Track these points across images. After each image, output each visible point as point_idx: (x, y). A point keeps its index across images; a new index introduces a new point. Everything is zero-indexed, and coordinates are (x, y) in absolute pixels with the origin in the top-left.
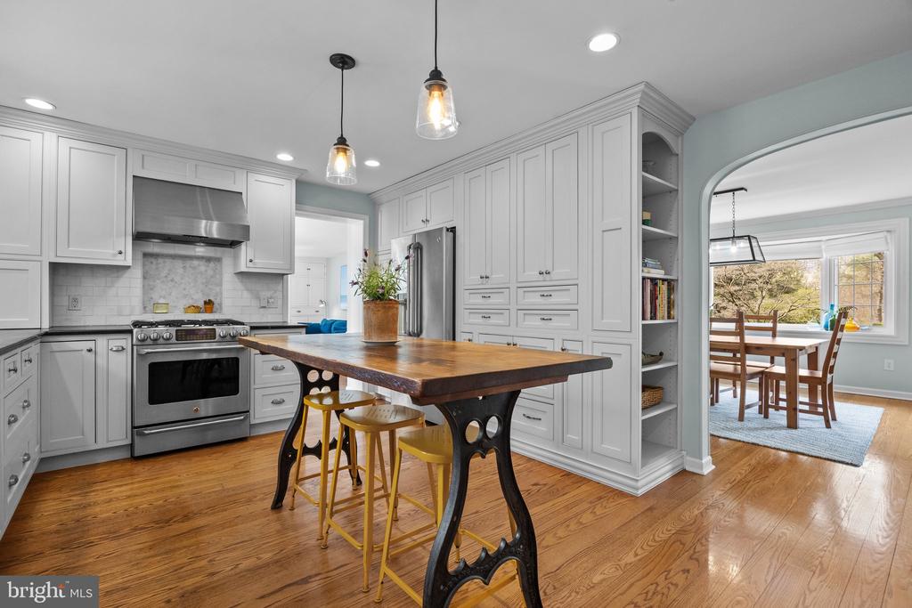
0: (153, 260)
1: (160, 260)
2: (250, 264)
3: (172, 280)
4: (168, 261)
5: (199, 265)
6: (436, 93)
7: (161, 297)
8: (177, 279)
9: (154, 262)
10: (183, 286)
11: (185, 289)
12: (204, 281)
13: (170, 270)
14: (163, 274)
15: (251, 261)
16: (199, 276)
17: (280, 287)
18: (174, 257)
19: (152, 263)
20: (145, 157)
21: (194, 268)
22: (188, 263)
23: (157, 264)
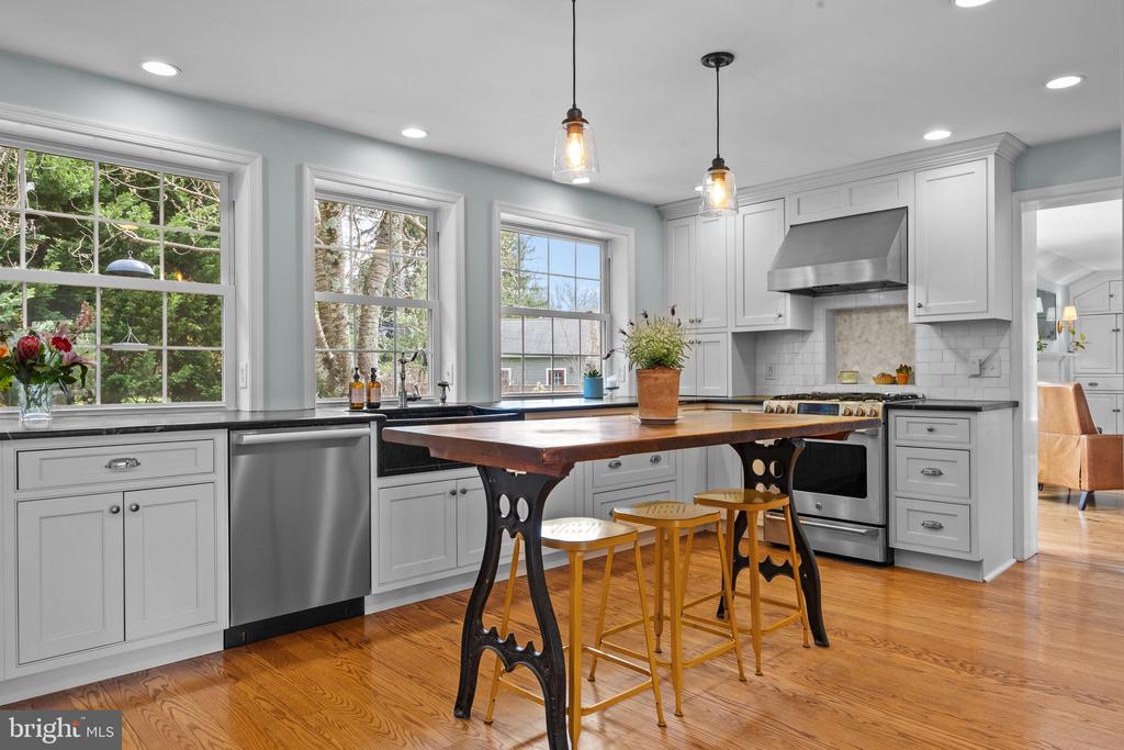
0: (846, 317)
1: (854, 316)
2: (921, 311)
3: (866, 341)
4: (862, 316)
5: (898, 318)
6: (575, 135)
7: (854, 363)
8: (872, 339)
9: (848, 320)
10: (878, 347)
11: (880, 352)
12: (904, 339)
13: (864, 328)
14: (857, 334)
15: (920, 306)
16: (897, 333)
17: (1005, 341)
18: (868, 310)
19: (845, 321)
20: (801, 201)
21: (891, 322)
22: (884, 316)
23: (850, 322)
